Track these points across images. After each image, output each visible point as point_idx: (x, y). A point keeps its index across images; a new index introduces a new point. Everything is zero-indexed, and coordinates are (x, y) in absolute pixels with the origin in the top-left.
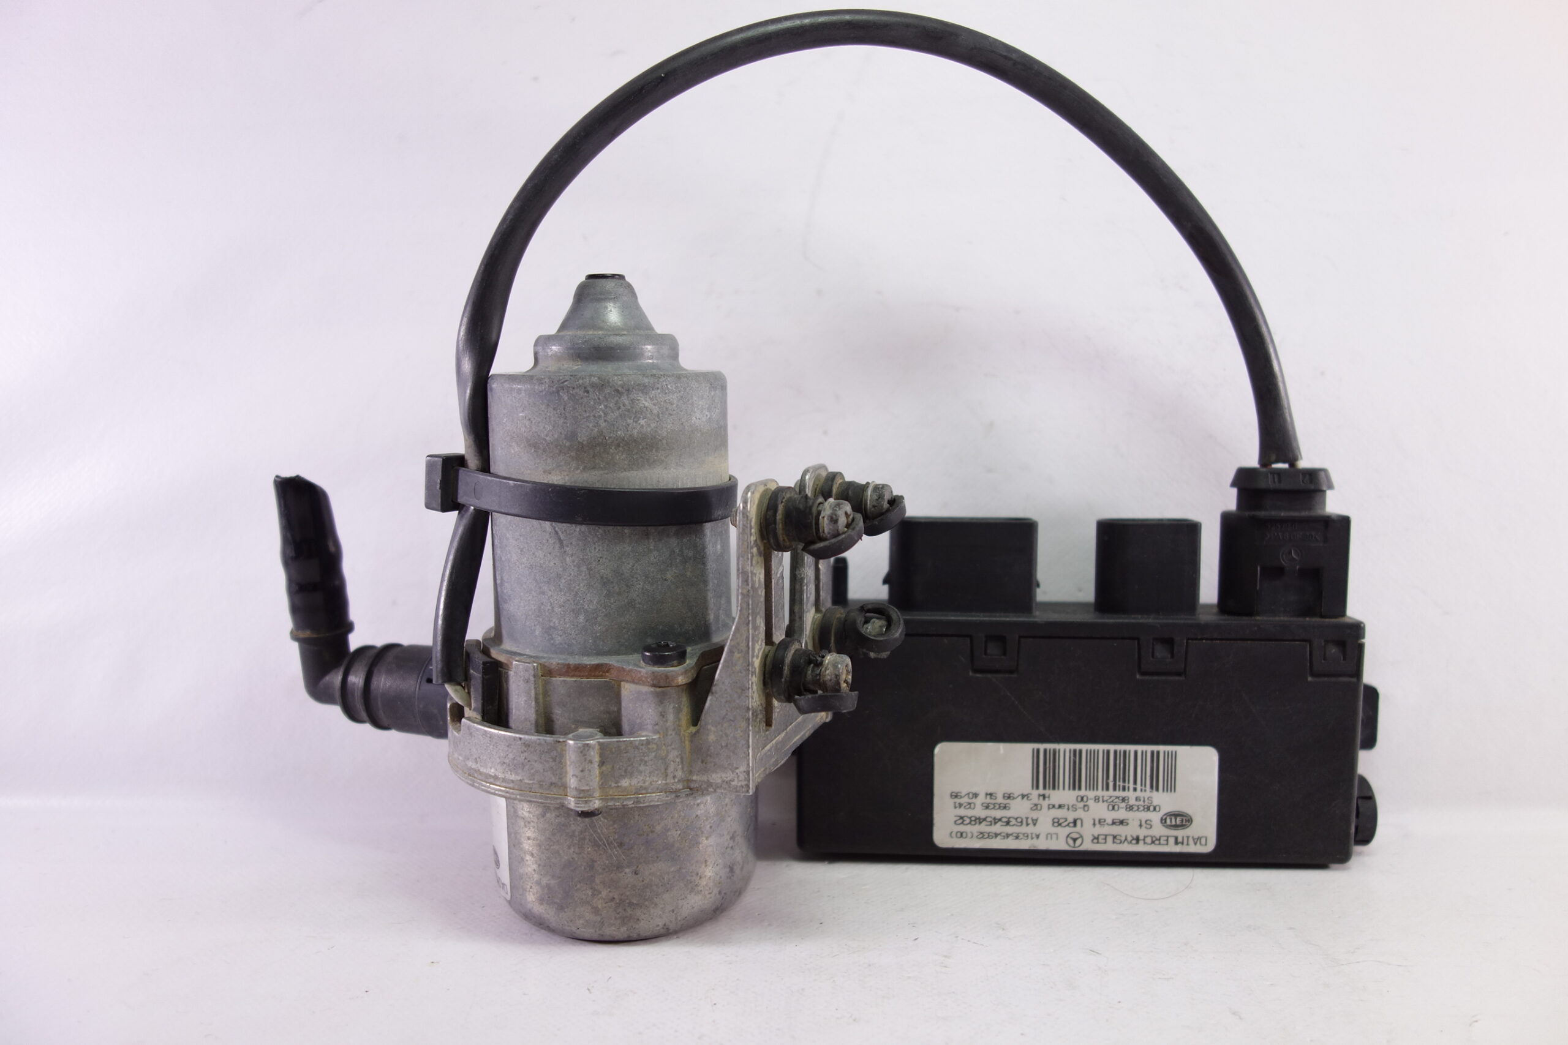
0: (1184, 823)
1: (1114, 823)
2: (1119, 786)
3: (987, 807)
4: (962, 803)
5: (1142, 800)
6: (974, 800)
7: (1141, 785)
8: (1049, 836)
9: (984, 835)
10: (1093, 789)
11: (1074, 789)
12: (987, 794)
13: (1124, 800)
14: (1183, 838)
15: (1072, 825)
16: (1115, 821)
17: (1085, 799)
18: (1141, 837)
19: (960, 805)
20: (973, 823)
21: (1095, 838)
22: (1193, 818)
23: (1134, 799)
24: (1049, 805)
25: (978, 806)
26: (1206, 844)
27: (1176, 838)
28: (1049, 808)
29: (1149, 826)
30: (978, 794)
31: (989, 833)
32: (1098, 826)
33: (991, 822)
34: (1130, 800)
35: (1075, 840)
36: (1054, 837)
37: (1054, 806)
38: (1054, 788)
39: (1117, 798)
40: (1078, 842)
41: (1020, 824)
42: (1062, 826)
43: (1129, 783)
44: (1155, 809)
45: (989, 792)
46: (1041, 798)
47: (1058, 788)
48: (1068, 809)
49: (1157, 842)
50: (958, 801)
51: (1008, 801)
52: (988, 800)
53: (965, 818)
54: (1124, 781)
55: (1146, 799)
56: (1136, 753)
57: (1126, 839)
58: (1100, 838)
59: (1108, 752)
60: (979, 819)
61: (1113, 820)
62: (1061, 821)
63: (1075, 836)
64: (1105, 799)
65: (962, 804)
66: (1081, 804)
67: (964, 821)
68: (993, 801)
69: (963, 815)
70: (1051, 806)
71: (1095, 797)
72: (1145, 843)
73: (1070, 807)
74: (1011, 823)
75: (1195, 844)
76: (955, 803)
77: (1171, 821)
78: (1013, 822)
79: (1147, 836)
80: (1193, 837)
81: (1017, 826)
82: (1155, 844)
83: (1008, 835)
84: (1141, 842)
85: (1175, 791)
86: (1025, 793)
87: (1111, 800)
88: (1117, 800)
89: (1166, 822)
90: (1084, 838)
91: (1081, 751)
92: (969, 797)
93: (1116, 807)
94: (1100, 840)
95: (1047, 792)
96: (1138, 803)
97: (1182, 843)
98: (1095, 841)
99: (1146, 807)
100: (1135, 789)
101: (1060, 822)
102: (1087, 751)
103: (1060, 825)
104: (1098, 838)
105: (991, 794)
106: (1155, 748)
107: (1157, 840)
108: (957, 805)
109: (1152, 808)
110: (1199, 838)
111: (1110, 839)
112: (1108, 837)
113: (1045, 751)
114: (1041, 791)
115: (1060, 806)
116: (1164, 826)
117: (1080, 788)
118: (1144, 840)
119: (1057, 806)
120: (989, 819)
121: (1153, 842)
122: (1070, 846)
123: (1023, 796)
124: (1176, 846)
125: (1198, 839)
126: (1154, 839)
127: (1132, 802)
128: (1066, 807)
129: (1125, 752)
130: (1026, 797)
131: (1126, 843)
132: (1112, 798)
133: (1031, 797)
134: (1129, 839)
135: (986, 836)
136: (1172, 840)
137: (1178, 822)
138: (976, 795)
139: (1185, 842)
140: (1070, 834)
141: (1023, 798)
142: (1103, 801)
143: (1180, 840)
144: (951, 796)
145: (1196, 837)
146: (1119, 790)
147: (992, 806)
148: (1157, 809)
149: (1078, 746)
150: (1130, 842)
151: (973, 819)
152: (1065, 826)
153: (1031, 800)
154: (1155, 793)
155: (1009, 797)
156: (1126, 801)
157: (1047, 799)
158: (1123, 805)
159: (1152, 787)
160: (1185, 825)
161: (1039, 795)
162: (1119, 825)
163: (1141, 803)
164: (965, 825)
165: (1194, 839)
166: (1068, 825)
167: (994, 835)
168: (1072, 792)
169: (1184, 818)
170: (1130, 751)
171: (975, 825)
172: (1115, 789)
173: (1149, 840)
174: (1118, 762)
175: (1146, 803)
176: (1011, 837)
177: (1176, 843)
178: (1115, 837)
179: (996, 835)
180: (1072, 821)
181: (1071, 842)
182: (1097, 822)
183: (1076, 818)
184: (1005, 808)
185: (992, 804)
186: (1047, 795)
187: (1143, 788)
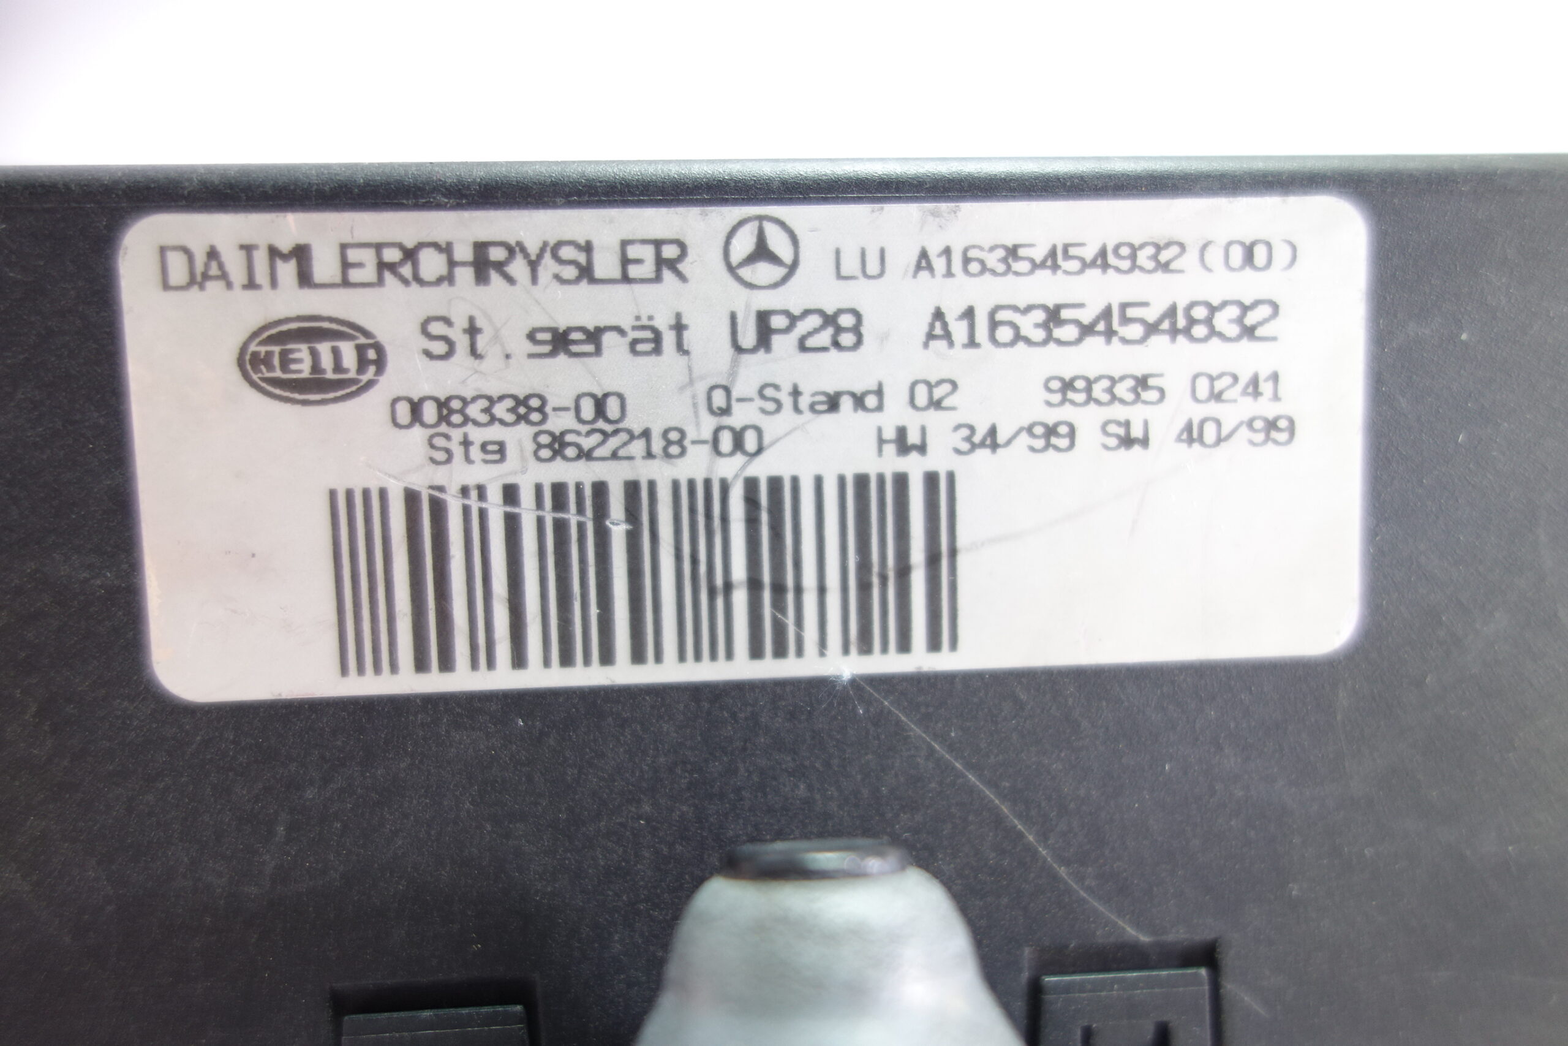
0: (276, 349)
1: (594, 336)
2: (580, 510)
3: (1142, 382)
4: (1249, 400)
5: (475, 452)
6: (1197, 412)
7: (483, 514)
8: (873, 267)
9: (1155, 257)
10: (691, 484)
11: (775, 484)
12: (1145, 442)
13: (558, 445)
14: (274, 283)
15: (778, 322)
16: (589, 348)
17: (726, 442)
18: (464, 275)
19: (1254, 387)
20: (1200, 313)
21: (672, 265)
22: (235, 374)
23: (511, 451)
24: (880, 408)
25: (1176, 383)
26: (163, 250)
27: (305, 279)
28: (879, 392)
29: (436, 328)
30: (1179, 439)
31: (1134, 266)
32: (663, 322)
33: (1125, 320)
34: (530, 447)
35: (762, 252)
36: (850, 265)
37: (859, 401)
38: (862, 481)
39: (585, 455)
40: (744, 243)
41: (1001, 316)
42: (820, 312)
43: (540, 522)
44: (416, 408)
45: (1137, 449)
46: (913, 438)
47: (842, 480)
48: (796, 393)
49: (392, 255)
50: (1266, 408)
51: (1051, 416)
52: (1136, 415)
53: (1233, 330)
54: (561, 527)
55: (458, 451)
56: (519, 660)
57: (534, 265)
58: (646, 269)
59: (638, 656)
60: (1174, 332)
61: (598, 352)
62: (824, 338)
63: (764, 272)
64: (637, 448)
65: (1244, 393)
66: (740, 416)
67: (1240, 320)
68: (1119, 412)
69: (1245, 342)
70: (871, 401)
71: (683, 452)
72: (446, 249)
73: (787, 401)
74: (1039, 316)
75: (213, 254)
76: (1276, 397)
77: (336, 353)
78: (1029, 325)
79: (439, 281)
80: (229, 285)
81: (1015, 308)
82: (400, 246)
83: (1052, 261)
84: (464, 252)
85: (333, 494)
86: (983, 454)
87: (613, 443)
88: (587, 443)
89: (361, 350)
90: (721, 266)
91: (756, 652)
92: (1218, 423)
93: (588, 409)
94: (647, 253)
95: (891, 463)
96: (495, 433)
97: (274, 253)
98: (670, 252)
99: (456, 419)
100: (510, 494)
101: (830, 331)
102: (729, 655)
103: (830, 320)
104: (661, 262)
105: (1127, 441)
106: (434, 683)
107: (392, 267)
108: (1266, 388)
109: (430, 412)
110: (196, 280)
111: (606, 264)
112: (616, 273)
113: (904, 646)
114: (915, 467)
115: (833, 403)
116: (366, 334)
117: (751, 485)
118: (452, 264)
119: (846, 403)
120: (1135, 331)
121: (410, 254)
122: (782, 224)
123: (991, 439)
124: (302, 241)
125: (206, 276)
126: (406, 270)
127: (518, 439)
128: (804, 402)
129: (567, 659)
130: (977, 439)
131: (533, 249)
132: (604, 451)
133: (957, 439)
134: (518, 268)
135: (1144, 257)
136: (325, 266)
137: (302, 352)
138: (1191, 434)
139: (261, 258)
140: (785, 279)
141: (993, 432)
142: (646, 434)
143: (287, 271)
144: (1292, 429)
145: (214, 287)
146: (579, 487)
147: (1123, 390)
148: (403, 412)
149: (769, 669)
150: (513, 250)
151: (1199, 331)
152: (807, 313)
153: (958, 427)
154: (420, 482)
155: (1051, 431)
156: (545, 439)
157: (890, 434)
158: (558, 423)
159: (438, 509)
160: (271, 340)
161: (922, 449)
162: (569, 330)
163: (477, 435)
164: (1239, 303)
165: (224, 276)
166: (793, 320)
167: (1112, 259)
168: (785, 472)
169: (278, 374)
170: (547, 663)
171: (1193, 305)
172: (600, 490)
173: (431, 264)
174: (594, 611)
175: (457, 435)
176: (1039, 253)
177: (301, 254)
178: (586, 273)
179: (1101, 260)
180: (776, 340)
181: (778, 242)
182: (669, 339)
183: (761, 353)
184: (1068, 385)
185: (1122, 401)
186: (890, 449)
187: (474, 504)
